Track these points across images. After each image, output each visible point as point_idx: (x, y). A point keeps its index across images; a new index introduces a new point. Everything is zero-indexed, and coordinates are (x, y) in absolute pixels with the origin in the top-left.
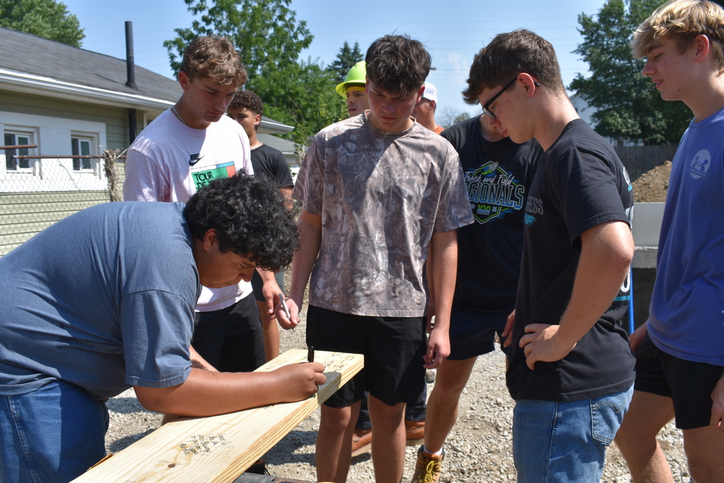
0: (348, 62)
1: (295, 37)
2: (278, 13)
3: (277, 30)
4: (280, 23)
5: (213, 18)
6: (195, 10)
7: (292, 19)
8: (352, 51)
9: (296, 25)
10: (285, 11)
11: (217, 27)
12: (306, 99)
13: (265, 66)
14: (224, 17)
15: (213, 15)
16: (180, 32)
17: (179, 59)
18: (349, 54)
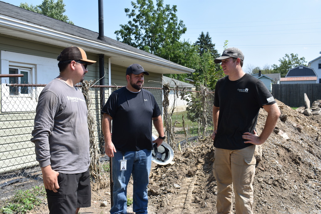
0: (203, 41)
1: (179, 28)
2: (170, 16)
3: (170, 25)
4: (171, 21)
5: (138, 19)
6: (130, 16)
7: (176, 20)
8: (206, 36)
9: (178, 22)
10: (174, 15)
11: (140, 24)
13: (164, 43)
14: (143, 19)
15: (138, 18)
17: (121, 40)
18: (204, 37)
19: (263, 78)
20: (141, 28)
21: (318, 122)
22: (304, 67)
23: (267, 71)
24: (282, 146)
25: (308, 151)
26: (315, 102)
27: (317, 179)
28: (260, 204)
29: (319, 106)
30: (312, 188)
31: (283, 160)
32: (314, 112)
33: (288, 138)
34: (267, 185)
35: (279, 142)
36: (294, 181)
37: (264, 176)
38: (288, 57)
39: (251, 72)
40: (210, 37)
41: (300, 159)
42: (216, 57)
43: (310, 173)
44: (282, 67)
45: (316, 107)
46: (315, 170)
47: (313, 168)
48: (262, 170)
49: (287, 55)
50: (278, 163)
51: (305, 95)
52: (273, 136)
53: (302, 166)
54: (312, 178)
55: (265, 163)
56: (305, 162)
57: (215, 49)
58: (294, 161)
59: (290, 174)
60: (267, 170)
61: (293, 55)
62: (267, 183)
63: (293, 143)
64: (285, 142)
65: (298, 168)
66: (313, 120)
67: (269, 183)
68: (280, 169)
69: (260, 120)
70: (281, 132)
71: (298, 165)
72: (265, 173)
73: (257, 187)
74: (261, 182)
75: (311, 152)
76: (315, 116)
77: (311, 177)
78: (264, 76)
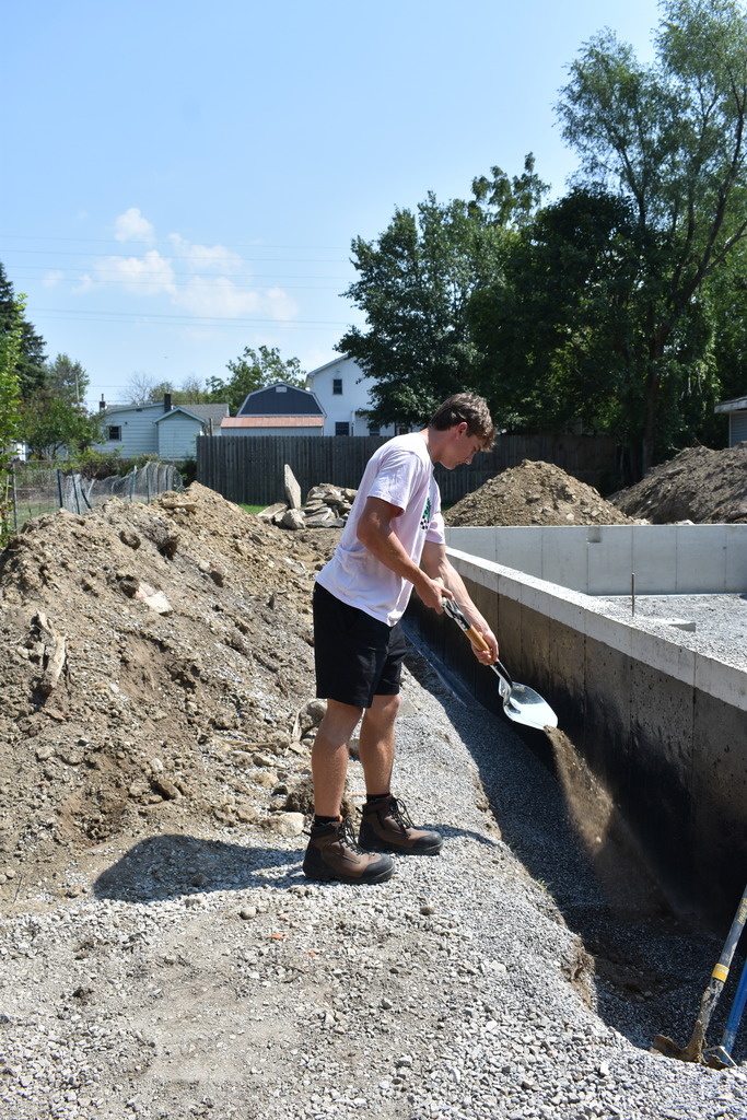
19: (177, 416)
21: (315, 549)
22: (288, 388)
23: (194, 396)
24: (143, 636)
25: (228, 644)
26: (315, 489)
27: (240, 728)
28: (32, 834)
29: (324, 501)
30: (216, 759)
31: (140, 681)
32: (312, 519)
33: (166, 607)
34: (66, 767)
35: (134, 621)
36: (162, 742)
37: (57, 738)
38: (253, 356)
39: (146, 398)
40: (7, 281)
41: (195, 671)
42: (30, 345)
43: (223, 710)
44: (236, 386)
45: (317, 505)
46: (238, 702)
47: (233, 696)
48: (55, 720)
49: (248, 351)
50: (118, 693)
51: (287, 468)
52: (116, 606)
53: (202, 691)
54: (226, 729)
55: (69, 693)
56: (210, 680)
57: (26, 320)
58: (178, 677)
59: (155, 721)
60: (73, 717)
61: (266, 351)
62: (67, 762)
63: (180, 622)
64: (154, 622)
65: (187, 700)
66: (303, 541)
67: (73, 759)
68: (120, 708)
69: (78, 556)
70: (143, 590)
71: (189, 689)
72: (66, 727)
73: (31, 779)
74: (46, 760)
75: (237, 647)
76: (311, 530)
77: (223, 724)
78: (179, 412)
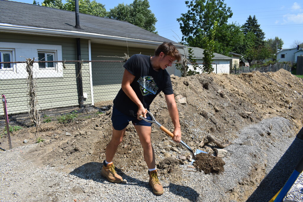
0: (251, 23)
1: (226, 14)
2: (219, 5)
3: (219, 11)
4: (220, 9)
7: (225, 7)
8: (253, 19)
9: (227, 9)
10: (222, 3)
11: (196, 12)
12: (230, 37)
15: (195, 8)
16: (183, 15)
17: (183, 25)
18: (251, 20)
20: (197, 15)
25: (201, 114)
57: (260, 29)
70: (179, 97)
75: (204, 116)
78: (301, 50)
